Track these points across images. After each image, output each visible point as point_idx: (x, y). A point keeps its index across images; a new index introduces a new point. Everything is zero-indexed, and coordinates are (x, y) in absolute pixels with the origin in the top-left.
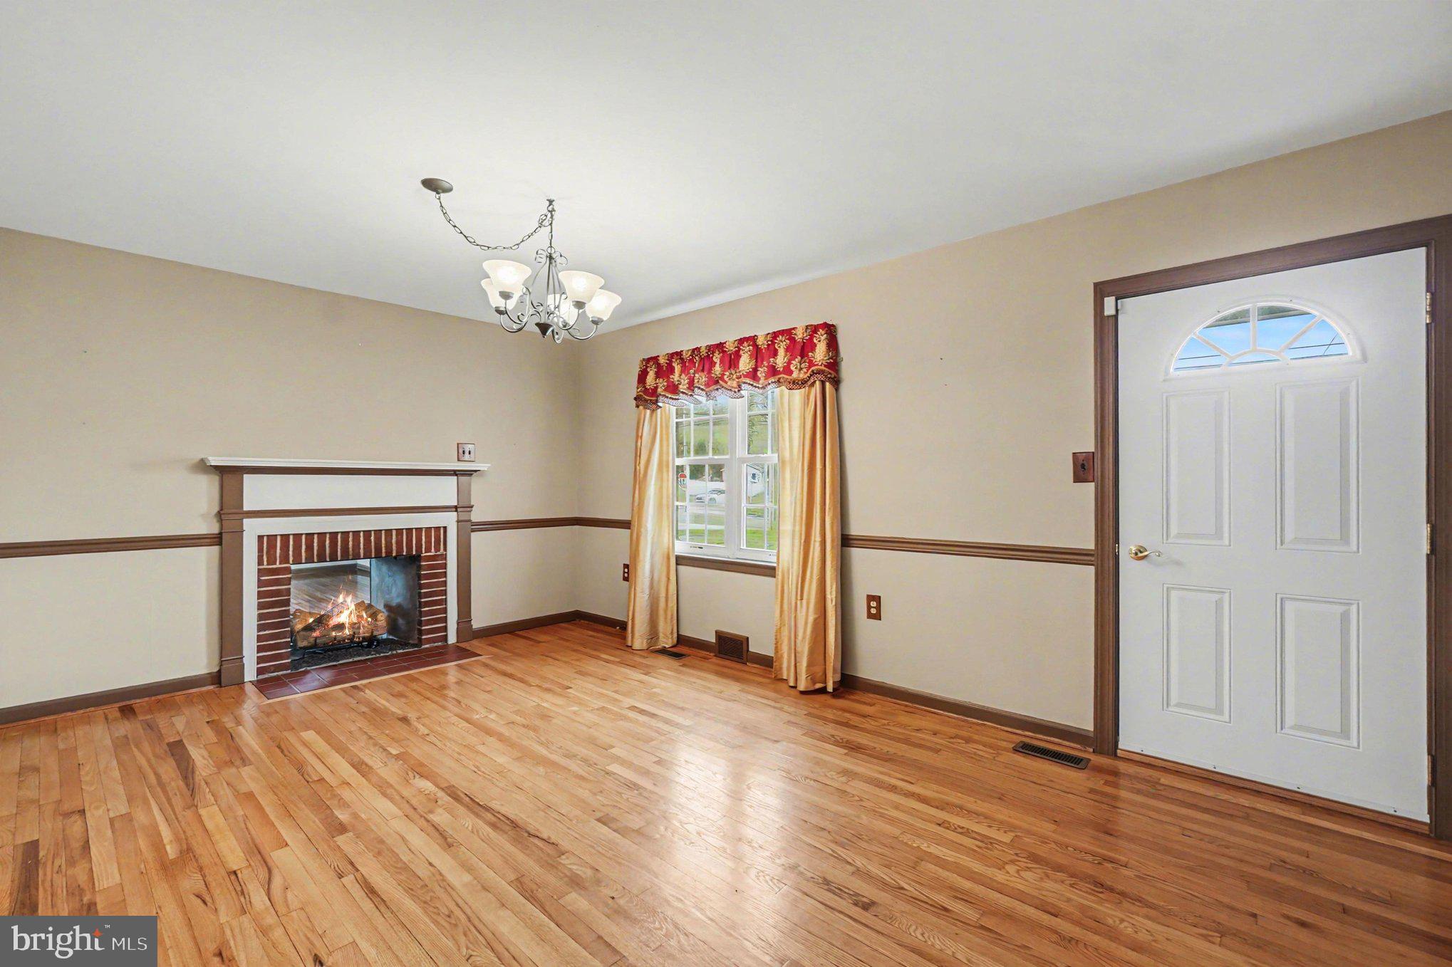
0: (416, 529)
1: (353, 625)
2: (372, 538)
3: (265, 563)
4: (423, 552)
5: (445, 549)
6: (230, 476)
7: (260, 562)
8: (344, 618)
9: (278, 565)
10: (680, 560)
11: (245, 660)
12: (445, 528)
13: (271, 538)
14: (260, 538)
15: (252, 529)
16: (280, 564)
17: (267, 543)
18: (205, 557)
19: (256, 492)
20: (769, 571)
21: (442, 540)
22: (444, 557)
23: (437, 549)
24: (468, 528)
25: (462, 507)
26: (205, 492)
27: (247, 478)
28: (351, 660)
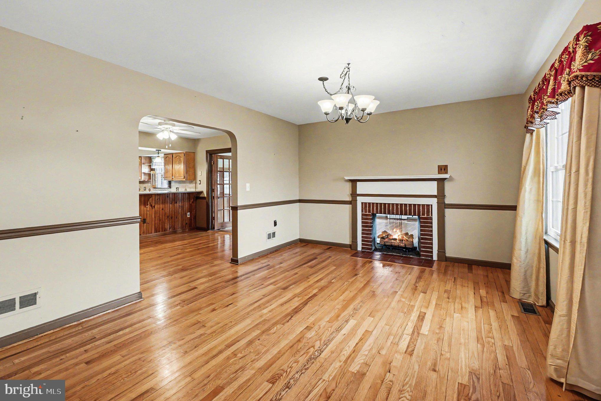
0: (418, 204)
1: (401, 240)
2: (399, 207)
3: (364, 212)
4: (421, 215)
5: (432, 215)
6: (354, 182)
7: (362, 211)
8: (396, 237)
9: (367, 213)
11: (358, 243)
12: (432, 205)
13: (366, 203)
14: (362, 203)
15: (360, 200)
17: (364, 204)
18: (348, 207)
19: (361, 188)
21: (430, 210)
22: (431, 219)
23: (428, 215)
24: (443, 206)
25: (441, 195)
26: (348, 187)
27: (358, 183)
28: (391, 254)
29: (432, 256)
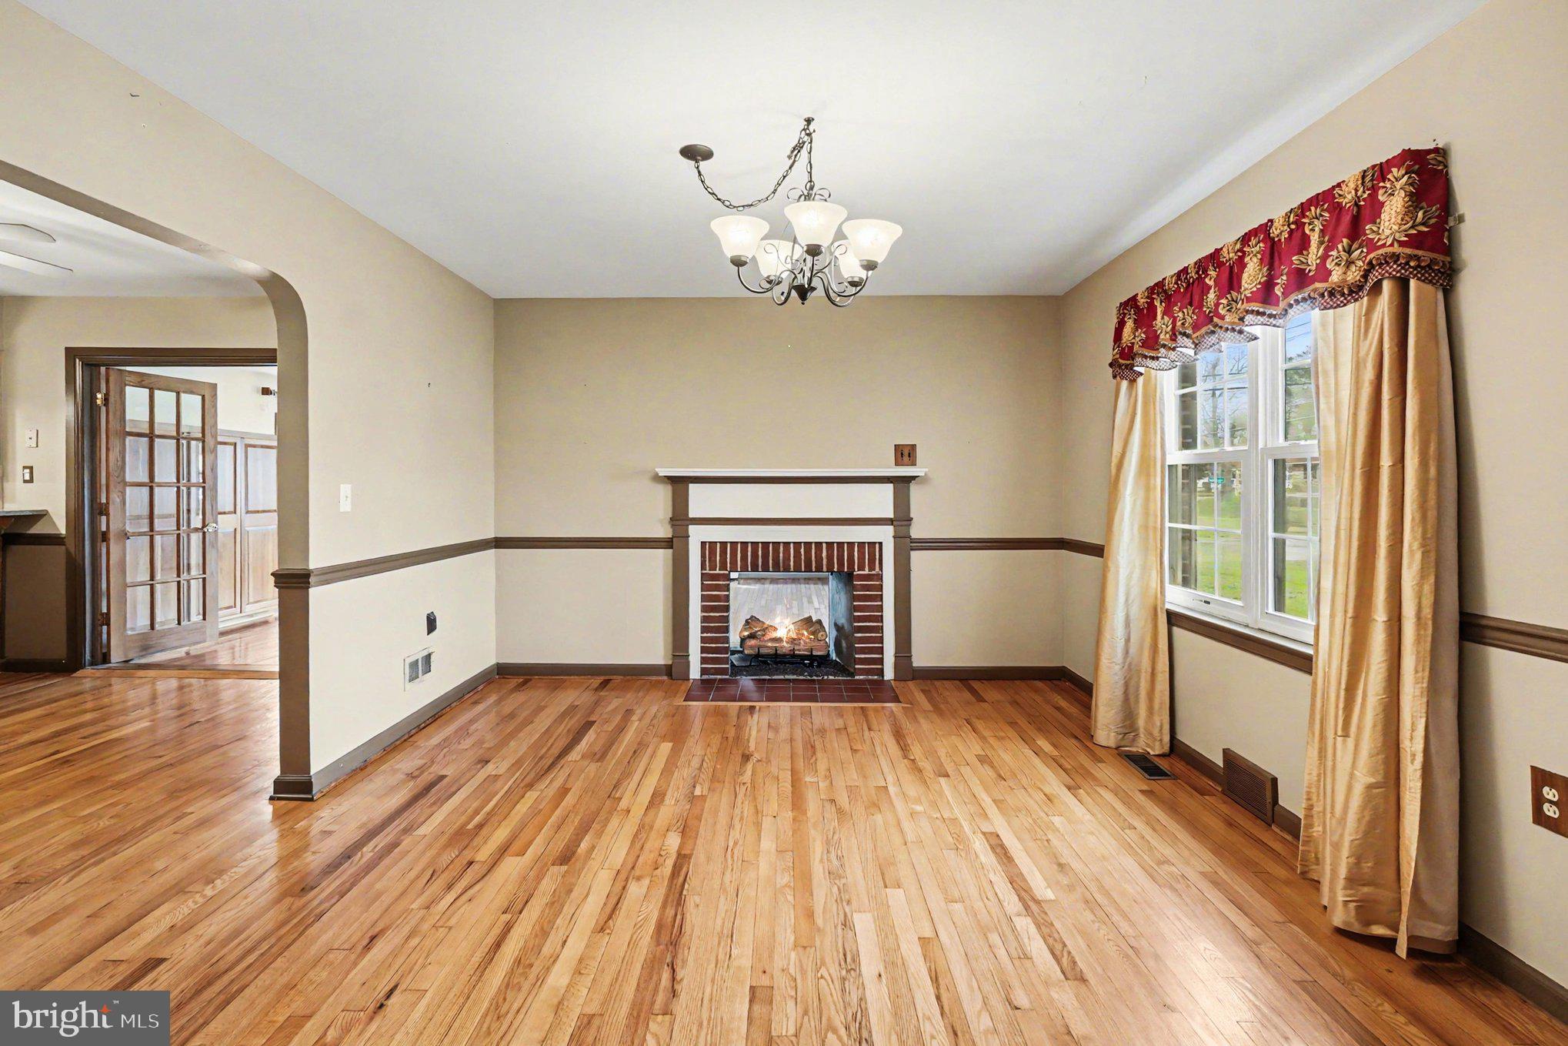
0: (848, 543)
1: (793, 641)
2: (802, 550)
3: (708, 568)
4: (856, 570)
5: (881, 569)
6: (679, 484)
7: (703, 567)
8: (781, 633)
9: (717, 572)
10: (1174, 619)
11: (691, 658)
12: (881, 544)
13: (713, 544)
14: (703, 544)
15: (697, 535)
16: (720, 570)
17: (709, 548)
18: (661, 558)
19: (702, 501)
20: (1303, 662)
21: (877, 557)
22: (880, 577)
23: (872, 568)
24: (906, 545)
25: (901, 519)
26: (662, 497)
27: (691, 486)
28: (782, 677)
29: (881, 672)
